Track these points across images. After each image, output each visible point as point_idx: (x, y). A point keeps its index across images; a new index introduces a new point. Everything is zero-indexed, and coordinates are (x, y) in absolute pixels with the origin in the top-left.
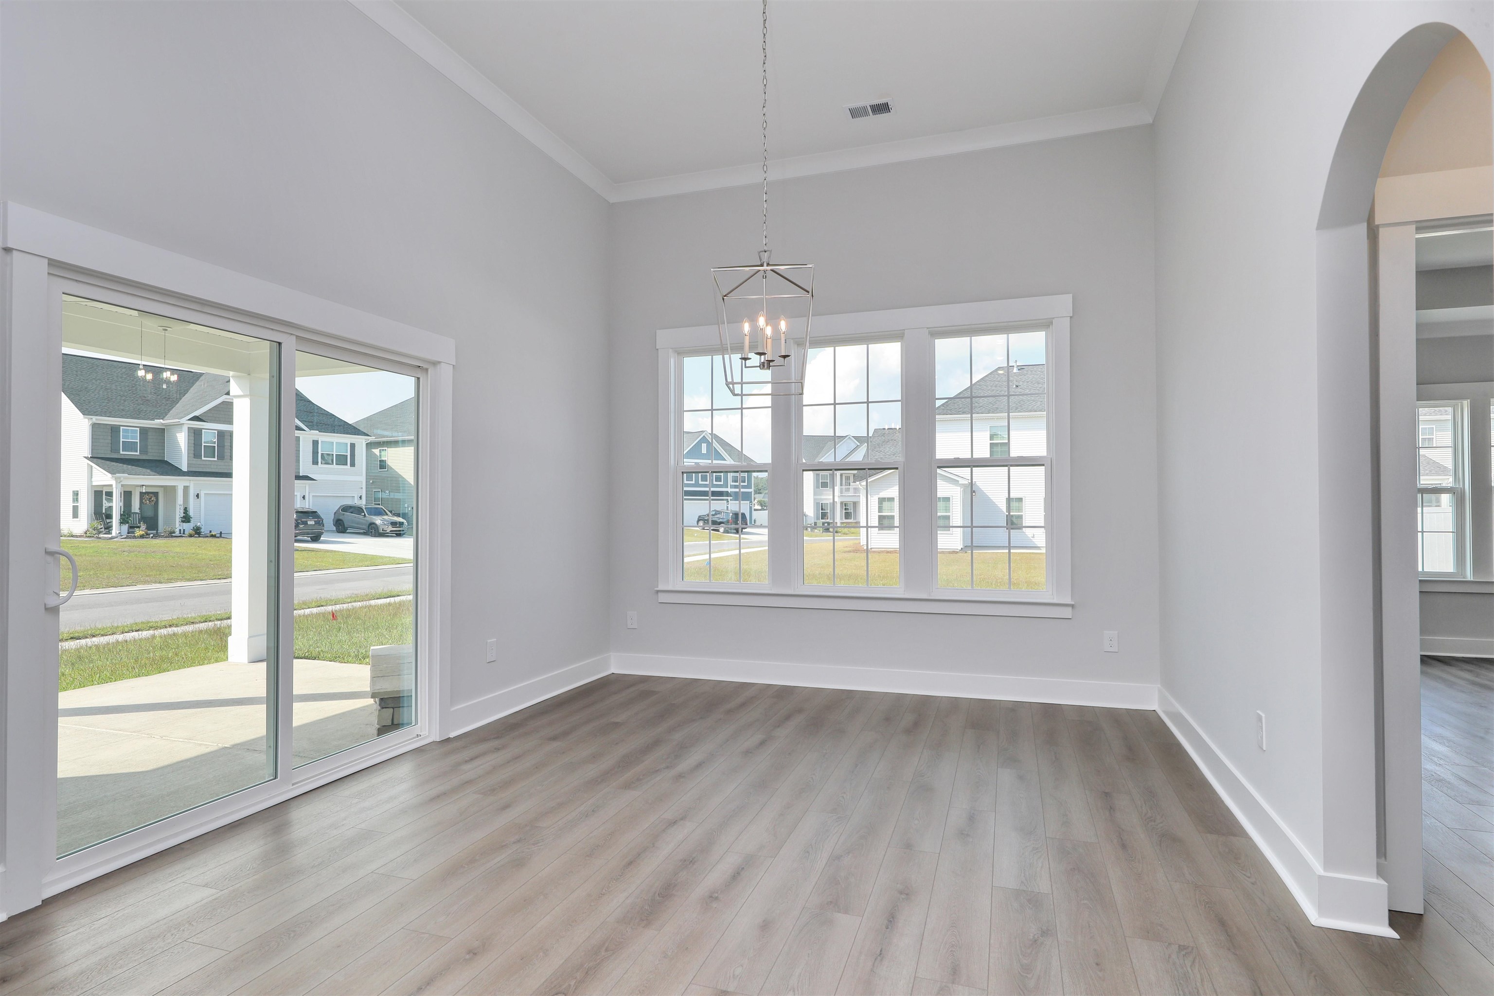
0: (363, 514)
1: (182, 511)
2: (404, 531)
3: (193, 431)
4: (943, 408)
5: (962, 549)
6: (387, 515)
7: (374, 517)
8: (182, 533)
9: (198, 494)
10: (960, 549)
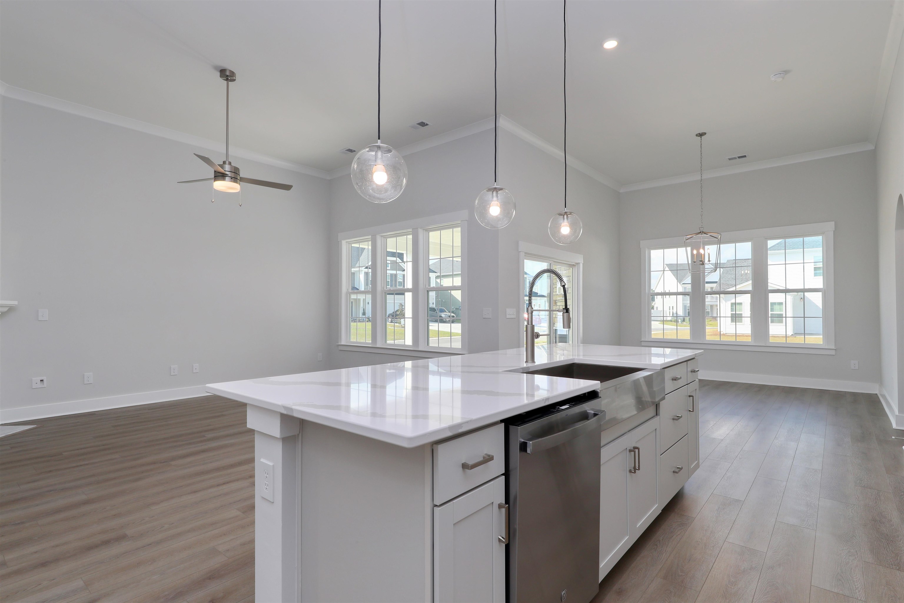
0: (436, 312)
1: (362, 310)
2: (454, 320)
3: (366, 273)
4: (778, 246)
5: (792, 335)
6: (446, 312)
7: (441, 313)
8: (363, 320)
9: (368, 302)
10: (791, 335)
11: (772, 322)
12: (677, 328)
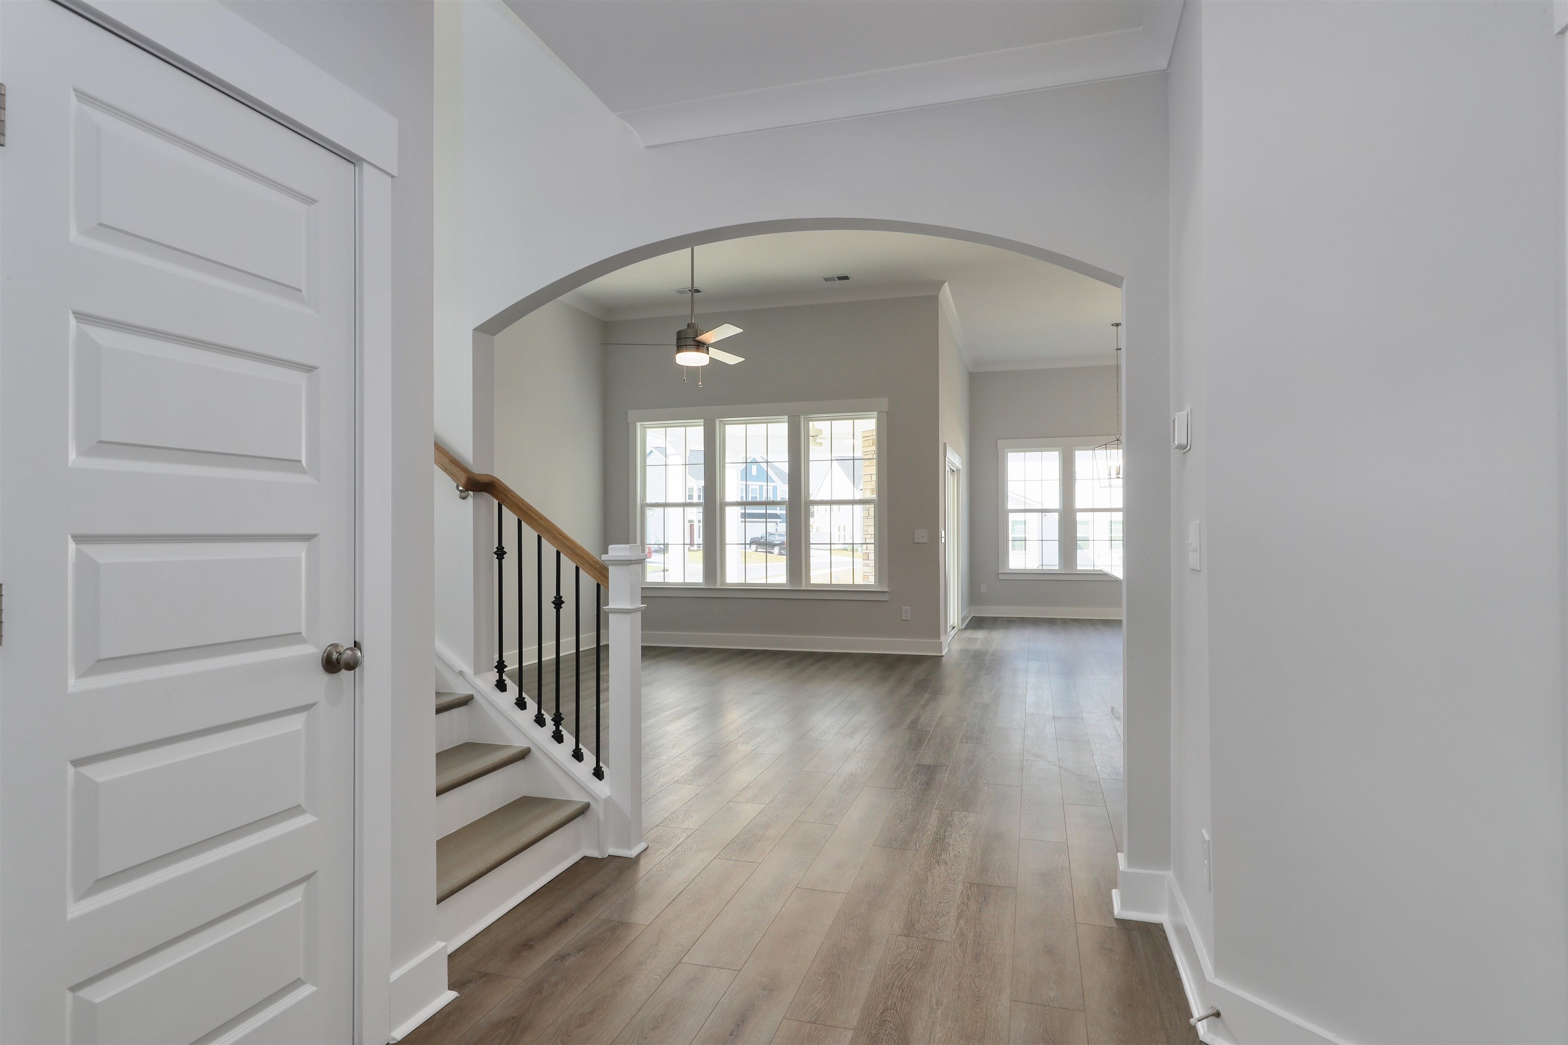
11: (1013, 549)
12: (745, 552)
